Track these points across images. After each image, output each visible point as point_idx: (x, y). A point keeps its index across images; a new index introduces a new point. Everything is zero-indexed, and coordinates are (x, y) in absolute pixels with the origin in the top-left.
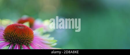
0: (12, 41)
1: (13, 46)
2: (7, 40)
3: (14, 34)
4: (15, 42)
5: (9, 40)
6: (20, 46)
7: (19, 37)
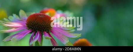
0: (34, 29)
1: (35, 33)
2: (30, 28)
3: (35, 22)
4: (37, 29)
5: (31, 28)
6: (41, 32)
7: (40, 24)
